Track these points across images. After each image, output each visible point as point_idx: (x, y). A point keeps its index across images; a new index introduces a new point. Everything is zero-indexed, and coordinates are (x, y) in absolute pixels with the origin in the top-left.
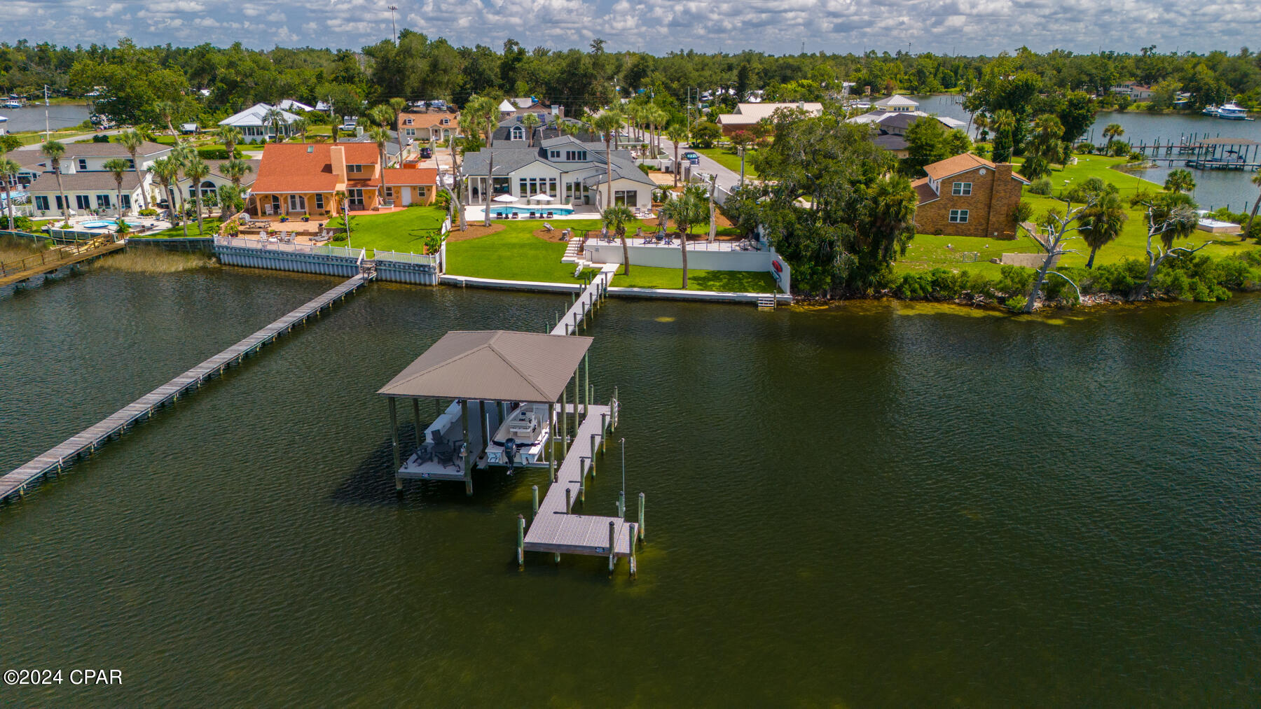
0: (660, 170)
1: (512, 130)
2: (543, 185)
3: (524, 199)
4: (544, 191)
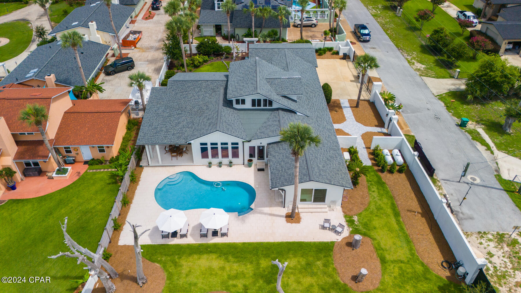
2: (225, 149)
3: (206, 161)
4: (225, 155)
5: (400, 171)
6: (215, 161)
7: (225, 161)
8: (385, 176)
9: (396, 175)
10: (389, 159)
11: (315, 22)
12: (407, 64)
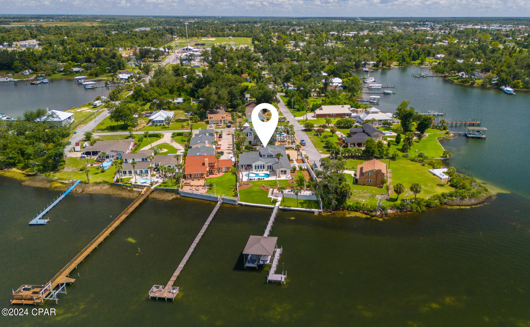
0: (293, 149)
1: (249, 134)
2: (261, 166)
3: (256, 170)
4: (261, 168)
5: (306, 170)
6: (258, 170)
7: (261, 170)
8: (302, 172)
9: (305, 171)
10: (303, 168)
11: (286, 140)
12: (317, 151)
